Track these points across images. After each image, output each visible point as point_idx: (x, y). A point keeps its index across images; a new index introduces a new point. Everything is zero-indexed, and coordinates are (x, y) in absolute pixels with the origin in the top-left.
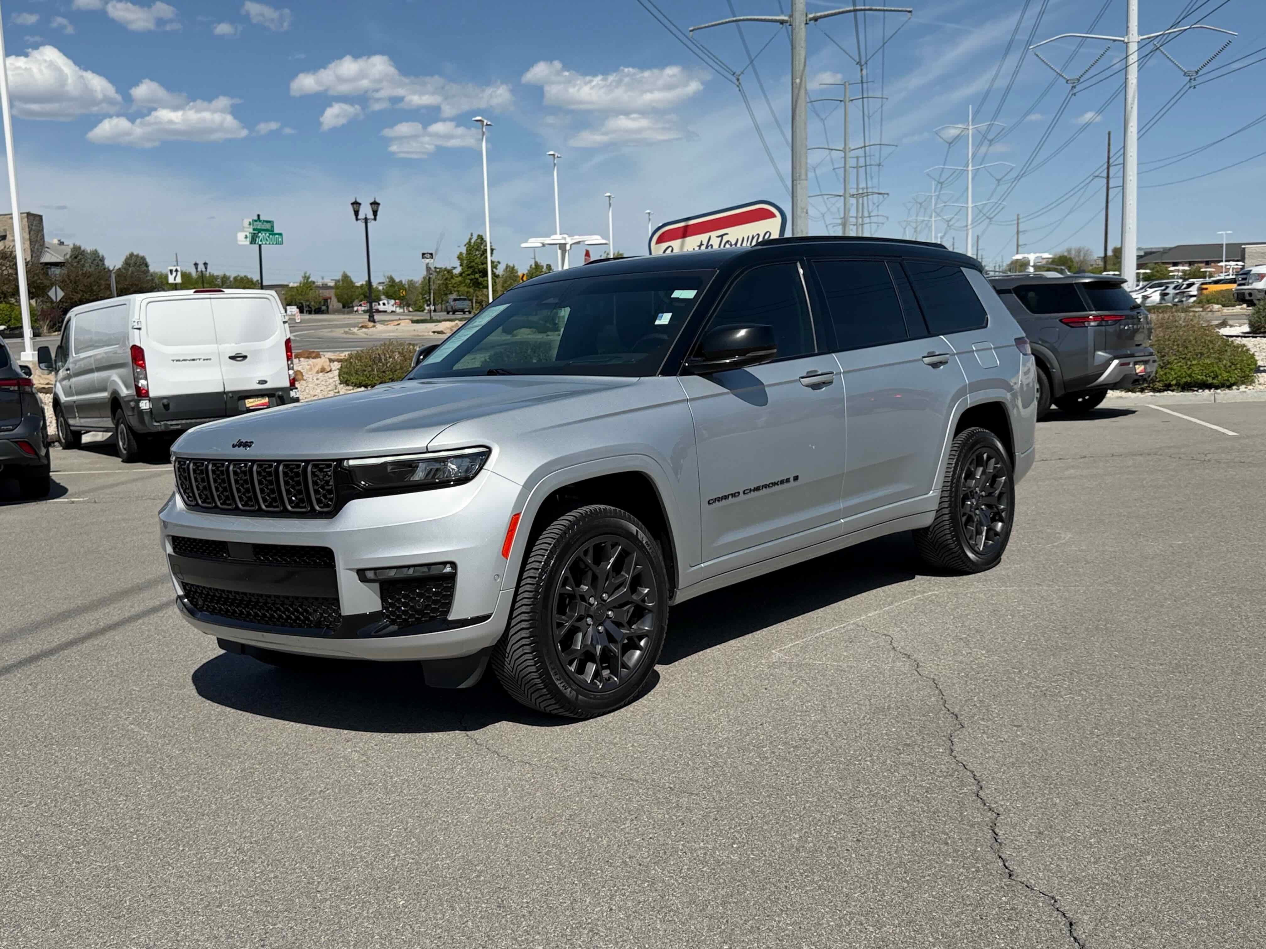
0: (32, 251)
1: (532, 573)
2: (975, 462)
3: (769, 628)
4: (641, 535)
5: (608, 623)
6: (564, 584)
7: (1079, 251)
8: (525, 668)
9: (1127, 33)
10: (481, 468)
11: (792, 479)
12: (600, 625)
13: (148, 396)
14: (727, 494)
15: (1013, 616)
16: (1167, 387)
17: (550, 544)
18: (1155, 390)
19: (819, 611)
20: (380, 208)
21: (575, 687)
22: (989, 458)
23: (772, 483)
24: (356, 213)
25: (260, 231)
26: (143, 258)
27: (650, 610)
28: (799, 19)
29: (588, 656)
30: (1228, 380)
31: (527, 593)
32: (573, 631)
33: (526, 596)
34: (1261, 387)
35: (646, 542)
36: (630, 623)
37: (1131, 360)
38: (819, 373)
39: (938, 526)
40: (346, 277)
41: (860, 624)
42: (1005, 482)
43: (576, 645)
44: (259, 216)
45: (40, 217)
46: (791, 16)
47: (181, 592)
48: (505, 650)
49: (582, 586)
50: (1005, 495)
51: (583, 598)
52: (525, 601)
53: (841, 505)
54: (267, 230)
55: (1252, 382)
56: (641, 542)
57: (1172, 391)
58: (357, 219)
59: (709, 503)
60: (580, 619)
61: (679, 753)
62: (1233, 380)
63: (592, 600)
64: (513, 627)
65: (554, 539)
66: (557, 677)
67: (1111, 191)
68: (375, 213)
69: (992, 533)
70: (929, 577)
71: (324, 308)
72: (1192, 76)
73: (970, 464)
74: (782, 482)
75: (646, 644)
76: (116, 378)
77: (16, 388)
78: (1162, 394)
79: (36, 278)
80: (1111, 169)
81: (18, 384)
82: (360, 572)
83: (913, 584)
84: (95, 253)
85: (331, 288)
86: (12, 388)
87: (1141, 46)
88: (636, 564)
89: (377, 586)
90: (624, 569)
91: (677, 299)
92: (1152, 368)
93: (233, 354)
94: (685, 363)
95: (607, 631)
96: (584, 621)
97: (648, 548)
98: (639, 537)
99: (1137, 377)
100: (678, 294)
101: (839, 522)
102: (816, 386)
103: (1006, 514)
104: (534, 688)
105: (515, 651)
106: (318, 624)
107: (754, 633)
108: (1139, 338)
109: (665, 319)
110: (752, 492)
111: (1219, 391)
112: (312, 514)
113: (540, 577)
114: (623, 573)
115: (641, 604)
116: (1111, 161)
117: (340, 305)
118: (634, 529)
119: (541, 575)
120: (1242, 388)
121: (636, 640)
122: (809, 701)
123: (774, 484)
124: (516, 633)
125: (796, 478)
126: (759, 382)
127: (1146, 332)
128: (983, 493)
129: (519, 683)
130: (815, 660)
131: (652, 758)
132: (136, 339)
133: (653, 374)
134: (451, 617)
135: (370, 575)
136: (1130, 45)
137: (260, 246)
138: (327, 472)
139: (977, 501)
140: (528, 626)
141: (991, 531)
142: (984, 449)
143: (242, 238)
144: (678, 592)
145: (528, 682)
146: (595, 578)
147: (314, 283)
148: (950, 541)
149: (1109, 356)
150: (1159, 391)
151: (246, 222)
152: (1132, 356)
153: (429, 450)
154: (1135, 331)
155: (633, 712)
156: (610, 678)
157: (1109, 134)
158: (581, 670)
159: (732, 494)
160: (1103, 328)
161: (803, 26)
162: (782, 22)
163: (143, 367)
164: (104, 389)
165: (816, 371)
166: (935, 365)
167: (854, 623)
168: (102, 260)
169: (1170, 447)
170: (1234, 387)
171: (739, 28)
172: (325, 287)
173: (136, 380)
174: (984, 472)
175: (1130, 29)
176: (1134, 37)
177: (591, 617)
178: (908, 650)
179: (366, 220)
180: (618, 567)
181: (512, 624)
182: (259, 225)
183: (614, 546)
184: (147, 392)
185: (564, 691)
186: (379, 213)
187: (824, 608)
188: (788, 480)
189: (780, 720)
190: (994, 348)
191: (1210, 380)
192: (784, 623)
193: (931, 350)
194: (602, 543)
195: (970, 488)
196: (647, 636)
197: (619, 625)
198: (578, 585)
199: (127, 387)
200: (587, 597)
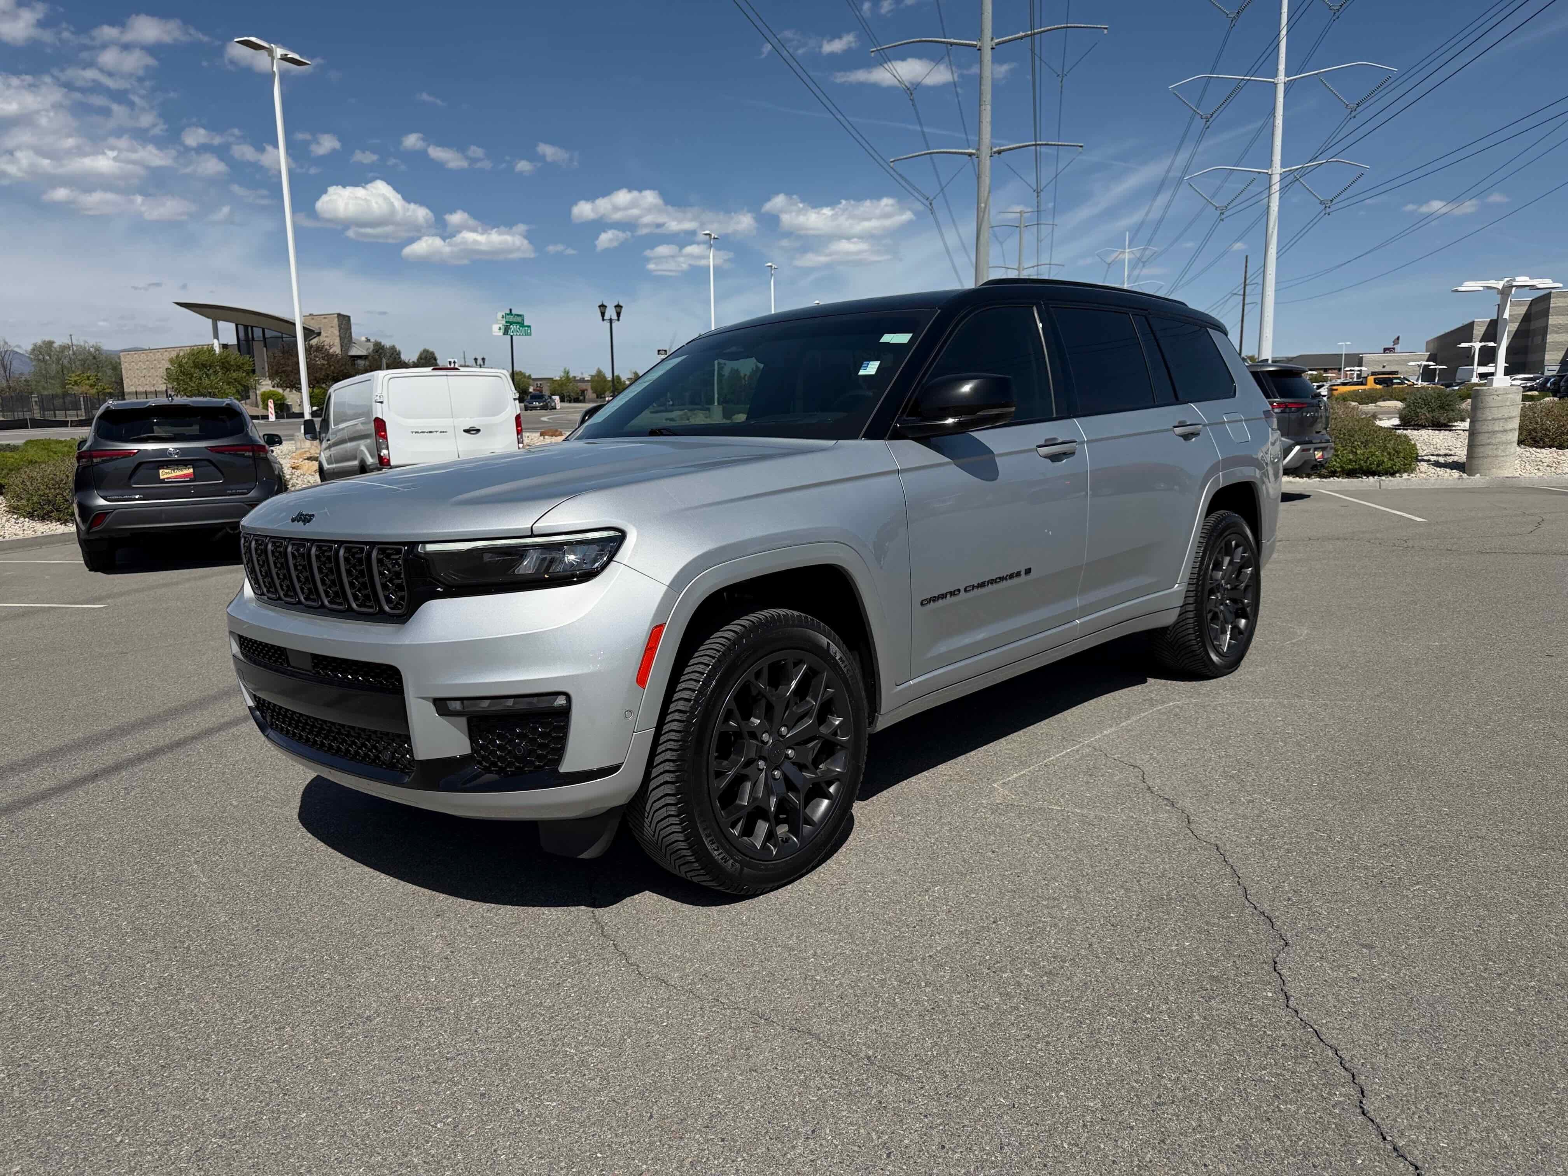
0: (342, 346)
1: (681, 705)
2: (1223, 550)
3: (985, 747)
4: (834, 648)
5: (788, 767)
6: (727, 718)
8: (670, 834)
9: (1271, 166)
10: (610, 560)
11: (1023, 573)
12: (776, 768)
13: (389, 465)
14: (944, 592)
15: (1285, 743)
16: (1333, 474)
17: (708, 665)
18: (1321, 476)
19: (1042, 723)
20: (623, 309)
21: (739, 857)
22: (1237, 546)
23: (1000, 578)
24: (603, 314)
25: (511, 323)
26: (432, 353)
27: (843, 746)
28: (985, 152)
29: (758, 812)
30: (1392, 467)
31: (674, 734)
32: (740, 780)
33: (670, 738)
34: (1423, 475)
35: (841, 658)
36: (816, 763)
37: (1312, 446)
38: (1059, 441)
39: (1181, 624)
40: (599, 372)
41: (1097, 747)
42: (1252, 574)
43: (742, 800)
44: (511, 310)
45: (349, 317)
46: (978, 150)
47: (251, 703)
48: (644, 808)
49: (753, 719)
50: (1250, 589)
51: (753, 735)
52: (671, 745)
53: (1078, 602)
54: (518, 323)
55: (1413, 470)
56: (834, 658)
57: (1338, 477)
58: (603, 320)
59: (922, 604)
60: (749, 763)
61: (881, 976)
62: (1396, 468)
63: (765, 737)
64: (654, 778)
65: (713, 658)
66: (714, 846)
67: (1246, 307)
68: (618, 314)
69: (1237, 631)
70: (1163, 681)
71: (581, 398)
72: (1326, 205)
73: (1219, 553)
74: (1011, 576)
75: (837, 790)
76: (363, 448)
77: (251, 454)
78: (1328, 480)
79: (343, 368)
80: (1247, 288)
81: (253, 451)
82: (437, 702)
83: (1146, 690)
84: (393, 348)
85: (588, 381)
86: (247, 454)
87: (1283, 177)
88: (827, 687)
89: (463, 721)
90: (811, 694)
91: (887, 344)
92: (1329, 455)
93: (467, 428)
94: (896, 423)
95: (785, 776)
96: (753, 766)
97: (842, 666)
98: (831, 652)
99: (1315, 463)
100: (888, 338)
101: (1074, 623)
102: (1055, 458)
103: (1251, 610)
104: (681, 861)
105: (657, 810)
106: (392, 766)
107: (968, 755)
108: (1319, 427)
109: (871, 368)
110: (975, 590)
111: (1383, 478)
112: (381, 617)
113: (692, 713)
114: (808, 699)
115: (832, 738)
116: (1247, 282)
117: (595, 396)
118: (824, 640)
119: (693, 708)
120: (1405, 475)
121: (824, 785)
122: (1055, 879)
123: (1002, 579)
124: (658, 787)
125: (1028, 571)
126: (988, 451)
127: (1324, 419)
128: (1229, 586)
129: (664, 851)
130: (1050, 803)
131: (841, 984)
132: (379, 412)
133: (855, 437)
134: (564, 768)
135: (457, 706)
136: (1274, 176)
137: (512, 337)
138: (396, 559)
139: (1222, 595)
140: (673, 780)
141: (1235, 628)
142: (1233, 536)
143: (496, 329)
144: (880, 719)
145: (674, 852)
146: (770, 708)
147: (575, 377)
148: (1194, 642)
149: (1291, 442)
150: (1326, 478)
151: (500, 315)
152: (1310, 442)
153: (535, 533)
154: (1314, 420)
155: (817, 884)
156: (787, 840)
157: (1247, 257)
158: (748, 831)
159: (951, 592)
160: (1286, 415)
161: (988, 157)
162: (970, 155)
163: (385, 437)
164: (355, 458)
165: (1055, 439)
166: (1187, 437)
167: (1088, 746)
168: (399, 354)
169: (1363, 532)
170: (1398, 475)
171: (932, 159)
172: (582, 380)
173: (379, 450)
174: (1231, 562)
175: (1274, 162)
176: (1277, 169)
177: (764, 759)
178: (1170, 793)
179: (611, 321)
180: (802, 691)
181: (654, 774)
182: (511, 318)
183: (797, 664)
184: (389, 461)
185: (724, 865)
186: (622, 314)
187: (1047, 720)
188: (1018, 574)
189: (1020, 914)
190: (1245, 420)
191: (1374, 467)
192: (1002, 740)
193: (1182, 419)
194: (781, 661)
195: (1217, 580)
196: (838, 780)
197: (802, 767)
198: (747, 717)
199: (372, 457)
200: (759, 735)
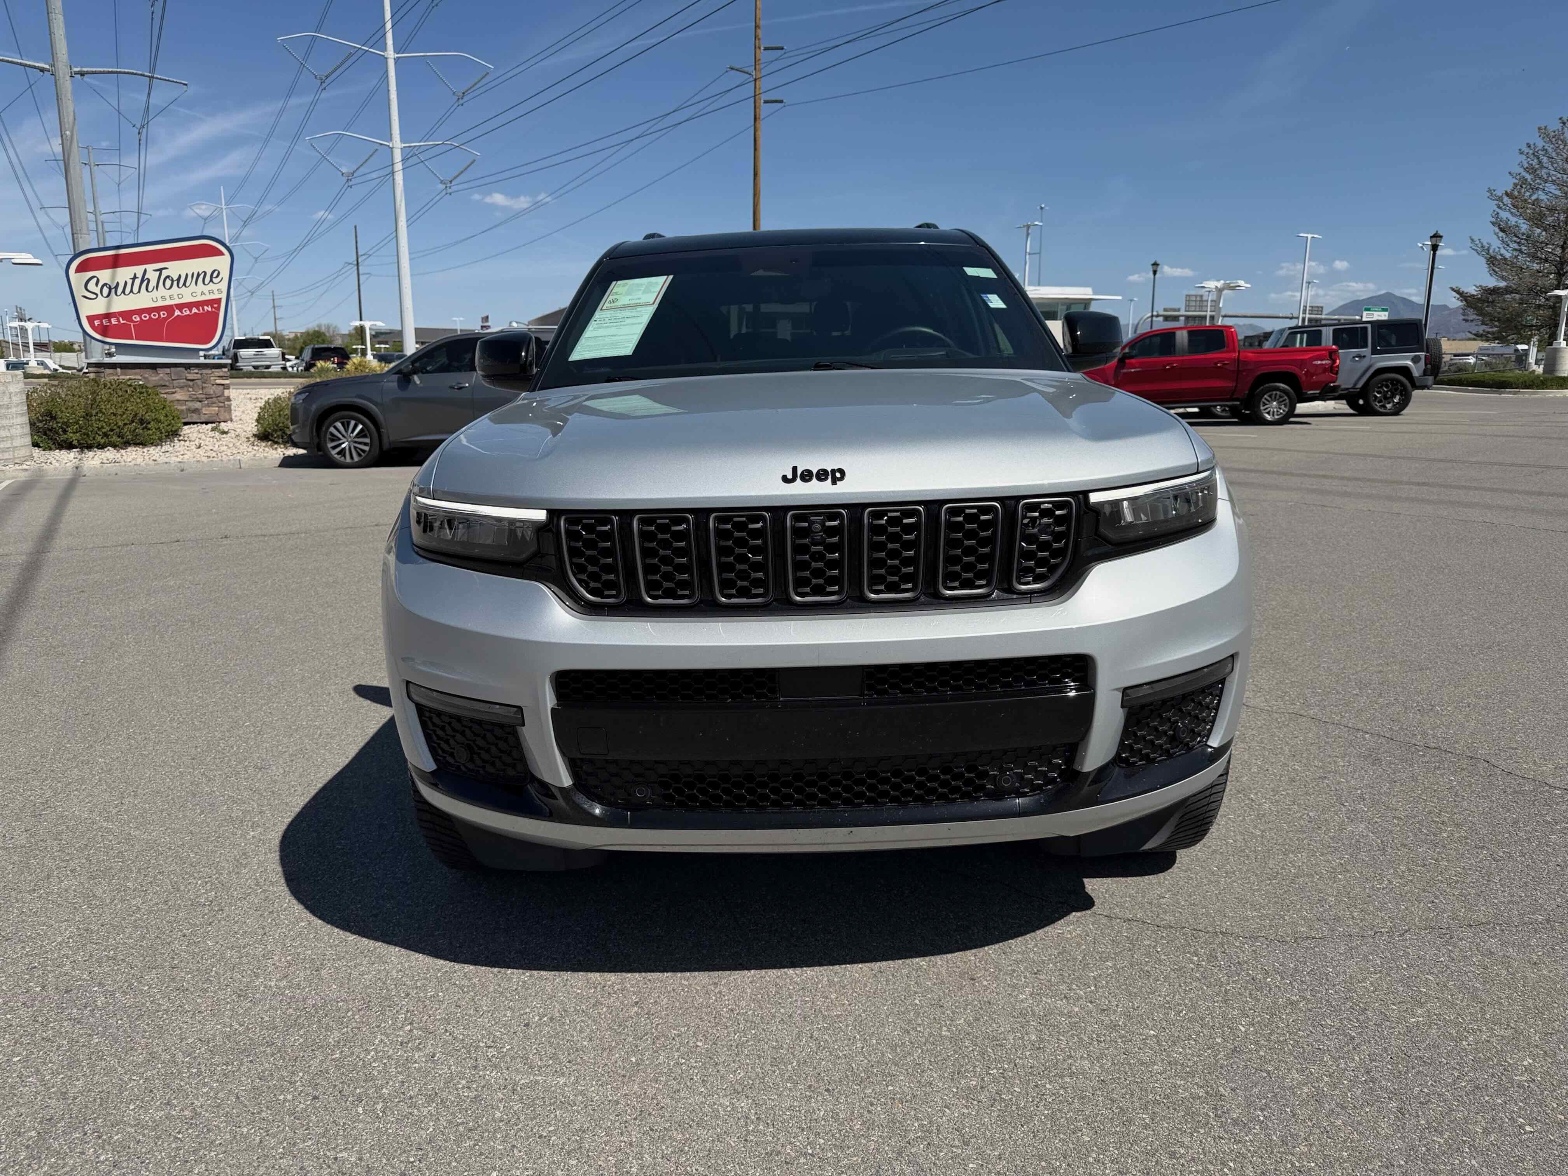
7: (328, 327)
9: (391, 140)
46: (52, 65)
67: (361, 277)
82: (1126, 691)
87: (404, 152)
89: (1125, 711)
136: (395, 150)
153: (1200, 469)
157: (355, 227)
161: (68, 78)
162: (42, 70)
175: (394, 136)
176: (397, 143)
